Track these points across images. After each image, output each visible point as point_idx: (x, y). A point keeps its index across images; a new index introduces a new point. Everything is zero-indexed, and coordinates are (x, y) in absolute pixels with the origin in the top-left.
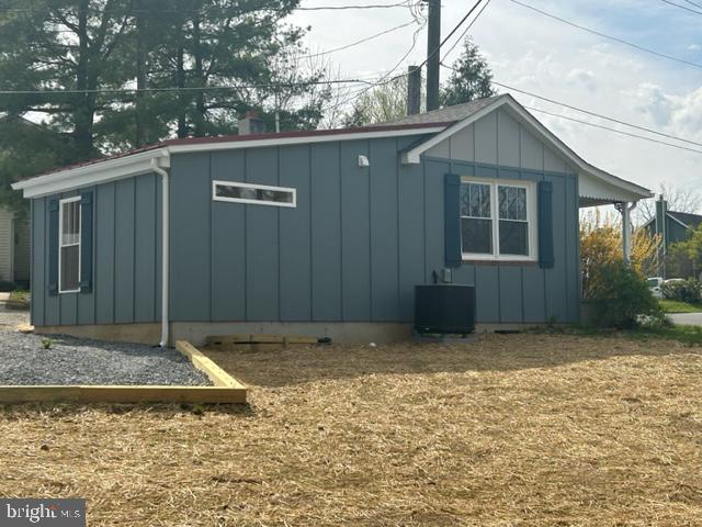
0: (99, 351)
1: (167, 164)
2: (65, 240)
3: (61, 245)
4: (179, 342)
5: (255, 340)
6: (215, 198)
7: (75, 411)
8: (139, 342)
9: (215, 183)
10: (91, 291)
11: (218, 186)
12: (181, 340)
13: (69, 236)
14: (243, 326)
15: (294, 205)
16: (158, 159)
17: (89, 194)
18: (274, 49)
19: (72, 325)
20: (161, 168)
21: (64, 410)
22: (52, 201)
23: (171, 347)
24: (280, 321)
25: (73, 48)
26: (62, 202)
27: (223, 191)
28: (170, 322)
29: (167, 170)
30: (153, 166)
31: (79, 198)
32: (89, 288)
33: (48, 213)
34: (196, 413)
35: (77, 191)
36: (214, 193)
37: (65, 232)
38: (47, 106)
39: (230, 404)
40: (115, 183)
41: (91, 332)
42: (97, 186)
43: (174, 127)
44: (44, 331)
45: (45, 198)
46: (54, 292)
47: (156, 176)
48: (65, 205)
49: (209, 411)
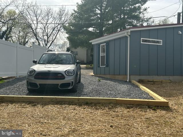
0: (112, 82)
1: (129, 34)
2: (101, 54)
3: (101, 55)
4: (133, 81)
5: (154, 81)
6: (141, 43)
7: (116, 107)
8: (121, 80)
9: (142, 39)
10: (108, 67)
11: (142, 40)
12: (133, 80)
13: (102, 53)
14: (148, 76)
15: (162, 44)
16: (127, 33)
17: (108, 43)
18: (140, 13)
19: (103, 74)
20: (128, 35)
21: (112, 107)
22: (99, 45)
23: (130, 82)
24: (157, 75)
25: (99, 14)
26: (101, 45)
27: (144, 41)
28: (130, 75)
29: (129, 35)
30: (126, 34)
31: (105, 44)
32: (107, 66)
33: (98, 48)
34: (154, 110)
35: (105, 42)
36: (141, 41)
37: (102, 52)
38: (93, 26)
39: (163, 106)
40: (115, 40)
41: (108, 76)
42: (110, 41)
43: (119, 30)
44: (97, 75)
45: (97, 44)
46: (99, 66)
47: (126, 37)
48: (102, 46)
49: (158, 109)
